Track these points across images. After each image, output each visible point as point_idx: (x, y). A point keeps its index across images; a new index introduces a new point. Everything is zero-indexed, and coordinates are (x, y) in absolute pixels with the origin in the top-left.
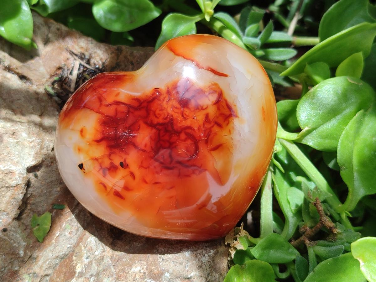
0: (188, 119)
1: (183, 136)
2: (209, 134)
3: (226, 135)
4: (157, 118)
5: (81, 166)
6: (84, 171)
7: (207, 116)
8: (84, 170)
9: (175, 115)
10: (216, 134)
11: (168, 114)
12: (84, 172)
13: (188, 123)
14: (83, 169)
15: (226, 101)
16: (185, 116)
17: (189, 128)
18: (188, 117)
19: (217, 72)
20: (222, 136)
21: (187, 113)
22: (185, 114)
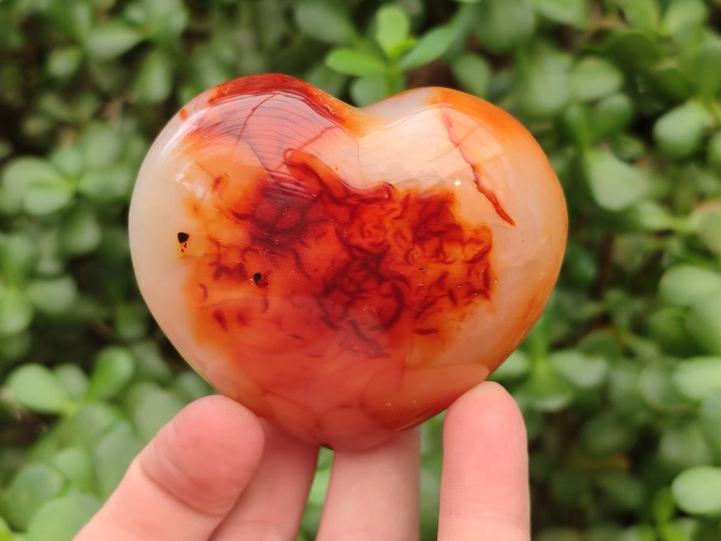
0: (411, 265)
1: (386, 288)
2: (428, 305)
3: (453, 320)
4: (363, 236)
5: (183, 237)
6: (184, 249)
7: (444, 275)
8: (185, 246)
9: (394, 248)
10: (440, 310)
11: (385, 240)
12: (182, 250)
13: (407, 271)
14: (184, 243)
15: (488, 266)
16: (410, 258)
17: (404, 279)
18: (414, 264)
19: (502, 210)
20: (448, 317)
21: (416, 256)
22: (412, 255)
